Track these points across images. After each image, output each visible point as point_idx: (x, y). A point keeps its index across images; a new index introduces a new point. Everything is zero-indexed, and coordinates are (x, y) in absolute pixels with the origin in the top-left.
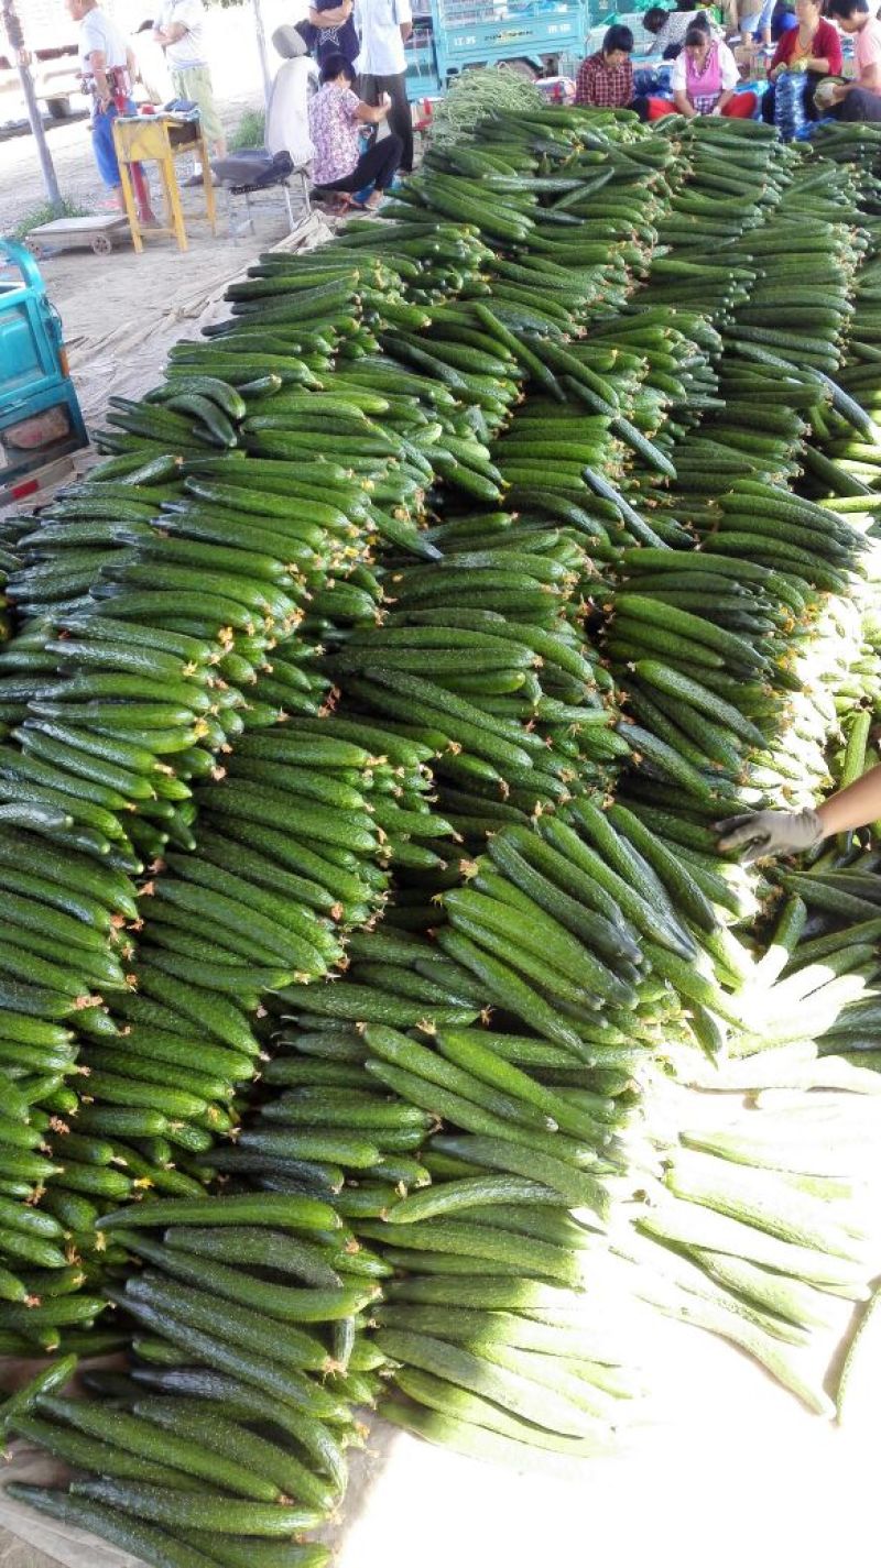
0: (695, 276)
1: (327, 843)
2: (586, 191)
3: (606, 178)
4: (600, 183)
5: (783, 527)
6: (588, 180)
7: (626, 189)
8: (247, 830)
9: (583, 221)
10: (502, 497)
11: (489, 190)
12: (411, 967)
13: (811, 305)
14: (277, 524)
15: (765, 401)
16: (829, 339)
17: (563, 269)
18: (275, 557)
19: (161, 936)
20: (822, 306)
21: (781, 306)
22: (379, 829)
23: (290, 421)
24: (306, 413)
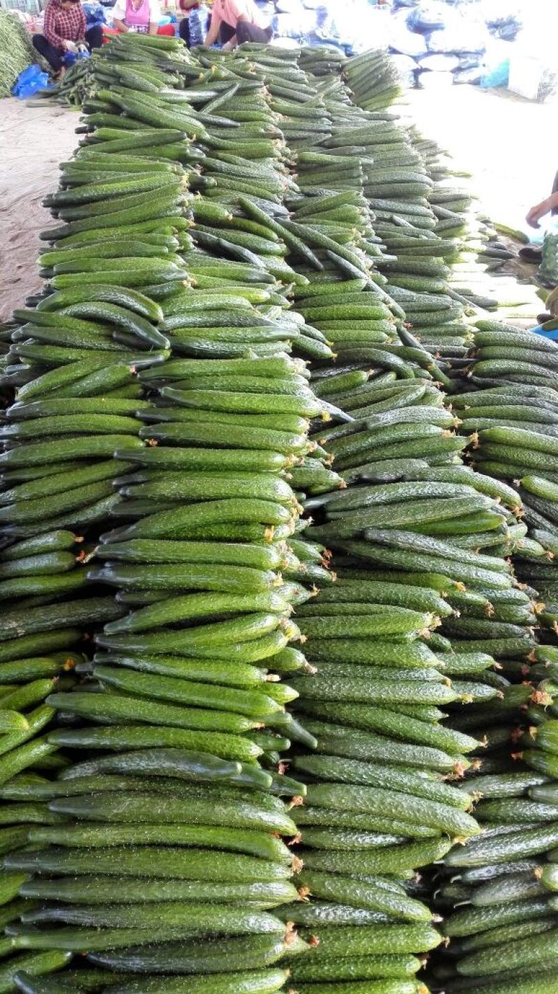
0: (332, 163)
1: (417, 705)
2: (222, 100)
3: (234, 90)
4: (230, 93)
5: (528, 353)
6: (221, 92)
7: (248, 98)
8: (347, 712)
9: (239, 124)
10: (335, 355)
11: (166, 101)
12: (525, 796)
13: (408, 182)
14: (265, 420)
15: (417, 254)
16: (422, 204)
17: (251, 162)
18: (277, 451)
19: (316, 839)
20: (417, 182)
21: (389, 183)
22: (446, 678)
23: (197, 319)
24: (208, 310)
